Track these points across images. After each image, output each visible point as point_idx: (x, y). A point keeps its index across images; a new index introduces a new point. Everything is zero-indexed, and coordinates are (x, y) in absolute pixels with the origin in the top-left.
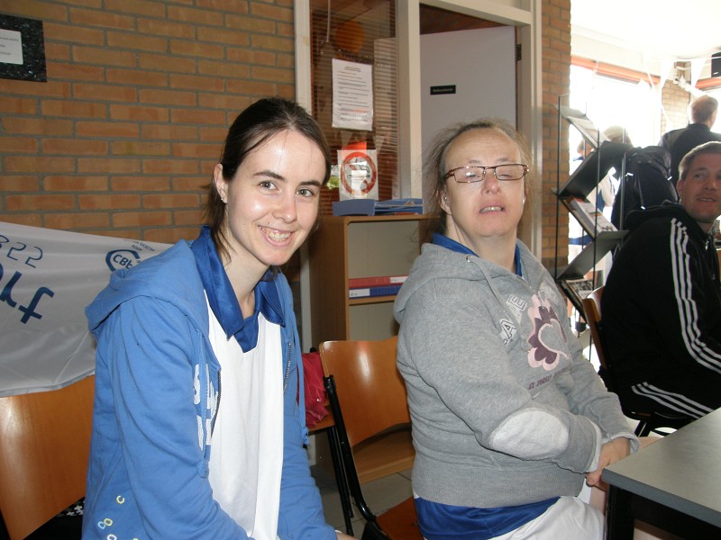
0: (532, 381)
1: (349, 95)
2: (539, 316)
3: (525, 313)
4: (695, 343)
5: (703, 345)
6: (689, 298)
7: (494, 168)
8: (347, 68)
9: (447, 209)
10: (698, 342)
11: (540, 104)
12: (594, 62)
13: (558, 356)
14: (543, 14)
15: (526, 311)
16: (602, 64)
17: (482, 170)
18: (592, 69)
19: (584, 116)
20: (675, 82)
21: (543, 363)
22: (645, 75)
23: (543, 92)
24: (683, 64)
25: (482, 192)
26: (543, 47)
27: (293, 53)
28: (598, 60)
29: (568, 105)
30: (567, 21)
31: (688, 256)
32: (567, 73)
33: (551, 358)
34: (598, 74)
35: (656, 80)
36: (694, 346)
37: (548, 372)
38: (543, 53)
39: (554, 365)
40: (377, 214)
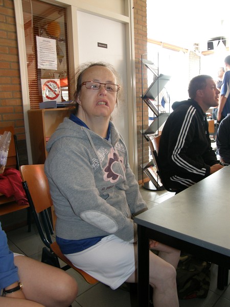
0: (104, 187)
1: (45, 54)
2: (113, 158)
3: (106, 156)
7: (105, 84)
8: (44, 41)
9: (80, 103)
11: (134, 58)
13: (119, 177)
14: (134, 18)
15: (107, 154)
17: (99, 84)
19: (152, 64)
20: (194, 52)
21: (111, 179)
23: (135, 53)
24: (197, 45)
25: (98, 95)
26: (135, 33)
27: (16, 32)
29: (146, 59)
30: (145, 22)
32: (146, 46)
33: (115, 177)
34: (163, 47)
35: (186, 51)
37: (112, 184)
38: (135, 36)
39: (116, 181)
40: (58, 107)
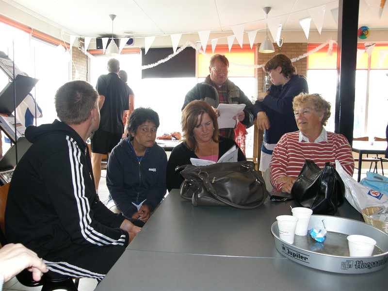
4: (87, 228)
5: (92, 229)
6: (84, 196)
10: (89, 227)
12: (30, 28)
16: (34, 30)
18: (29, 33)
20: (79, 49)
22: (63, 42)
24: (83, 41)
28: (33, 27)
31: (82, 165)
34: (33, 36)
35: (68, 46)
36: (86, 230)
